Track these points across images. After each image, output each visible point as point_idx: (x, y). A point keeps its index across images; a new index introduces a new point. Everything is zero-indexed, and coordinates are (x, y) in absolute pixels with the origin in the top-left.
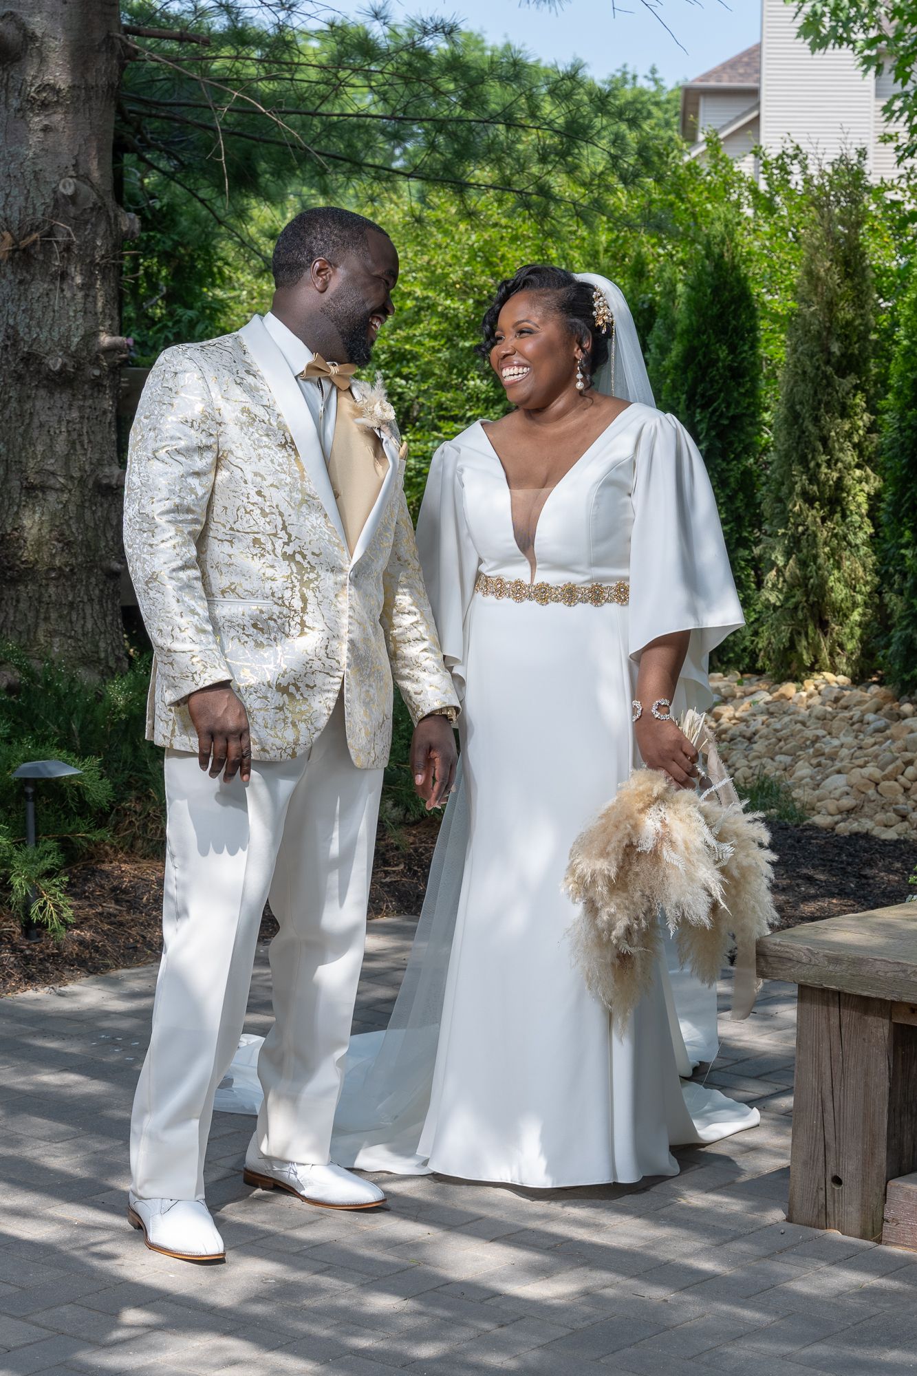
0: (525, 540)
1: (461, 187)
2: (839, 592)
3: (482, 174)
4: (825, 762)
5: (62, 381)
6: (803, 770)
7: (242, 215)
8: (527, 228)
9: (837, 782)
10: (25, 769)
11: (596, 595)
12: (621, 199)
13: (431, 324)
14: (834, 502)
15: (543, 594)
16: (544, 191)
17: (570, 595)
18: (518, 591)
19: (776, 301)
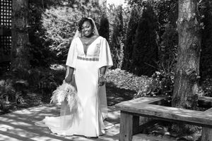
0: (85, 52)
1: (73, 7)
2: (119, 59)
3: (75, 6)
4: (118, 79)
5: (22, 31)
6: (115, 81)
7: (45, 11)
8: (81, 13)
9: (120, 82)
10: (17, 82)
11: (94, 60)
12: (93, 9)
13: (68, 25)
14: (119, 47)
15: (87, 59)
16: (83, 7)
17: (90, 59)
18: (84, 59)
19: (111, 23)
